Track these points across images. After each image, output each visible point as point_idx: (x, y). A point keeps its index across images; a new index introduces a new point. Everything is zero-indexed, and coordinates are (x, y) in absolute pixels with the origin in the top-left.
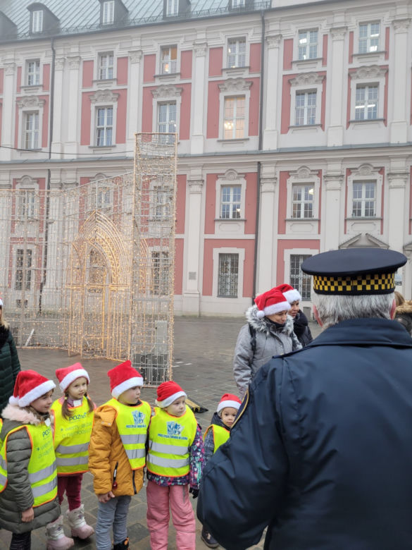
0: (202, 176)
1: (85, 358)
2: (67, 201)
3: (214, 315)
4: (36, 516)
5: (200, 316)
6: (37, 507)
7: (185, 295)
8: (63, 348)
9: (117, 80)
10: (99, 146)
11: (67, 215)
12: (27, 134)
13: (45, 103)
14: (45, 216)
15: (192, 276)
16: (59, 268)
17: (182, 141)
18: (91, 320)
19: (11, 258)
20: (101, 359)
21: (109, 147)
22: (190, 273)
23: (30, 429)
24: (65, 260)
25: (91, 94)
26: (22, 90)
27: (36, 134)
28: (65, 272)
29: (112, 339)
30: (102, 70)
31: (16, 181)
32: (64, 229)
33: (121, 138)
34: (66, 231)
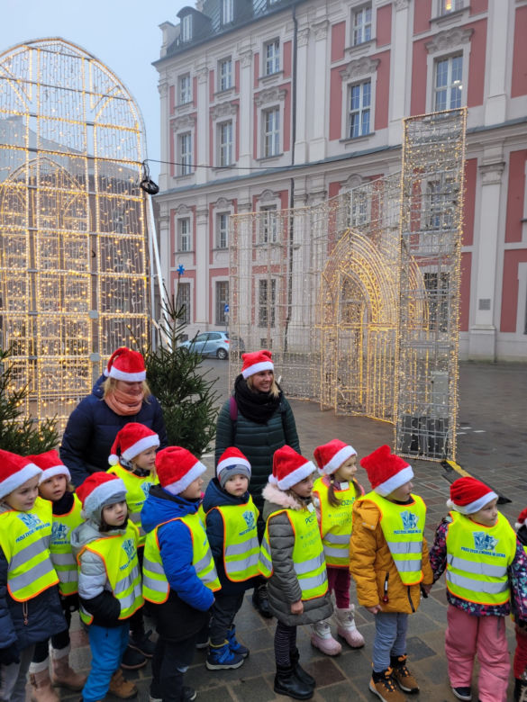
0: (503, 156)
1: (340, 414)
2: (315, 219)
3: (518, 360)
4: (306, 610)
5: (495, 361)
6: (306, 601)
7: (473, 332)
8: (314, 400)
9: (376, 40)
10: (353, 138)
11: (315, 237)
12: (267, 137)
13: (287, 92)
14: (289, 240)
15: (484, 305)
16: (307, 303)
17: (471, 110)
18: (346, 368)
19: (253, 294)
20: (359, 417)
21: (365, 136)
22: (481, 301)
23: (291, 514)
24: (314, 293)
25: (342, 69)
26: (261, 83)
27: (277, 135)
28: (314, 309)
29: (372, 393)
30: (356, 32)
31: (256, 198)
32: (312, 255)
33: (382, 122)
34: (314, 258)
